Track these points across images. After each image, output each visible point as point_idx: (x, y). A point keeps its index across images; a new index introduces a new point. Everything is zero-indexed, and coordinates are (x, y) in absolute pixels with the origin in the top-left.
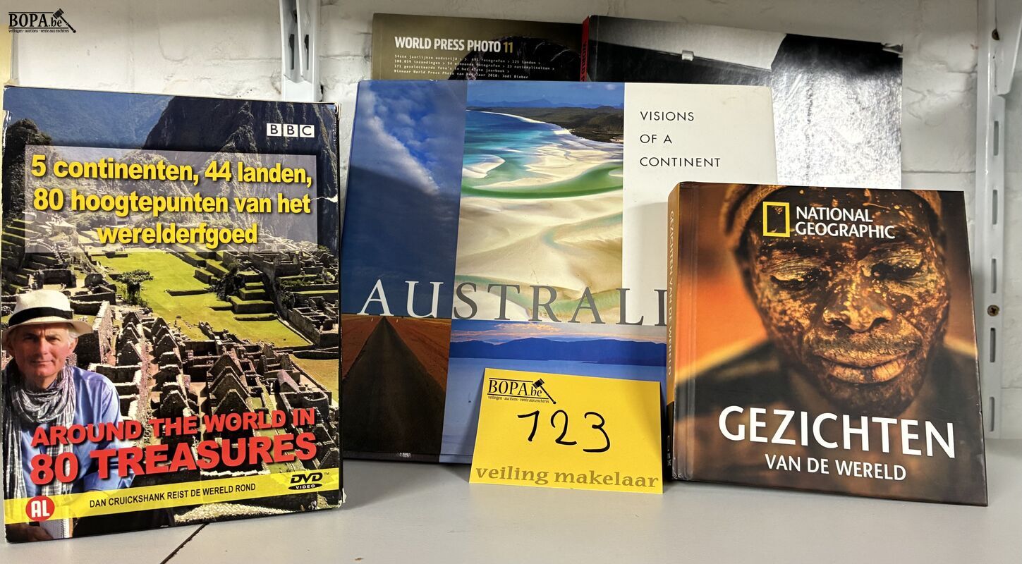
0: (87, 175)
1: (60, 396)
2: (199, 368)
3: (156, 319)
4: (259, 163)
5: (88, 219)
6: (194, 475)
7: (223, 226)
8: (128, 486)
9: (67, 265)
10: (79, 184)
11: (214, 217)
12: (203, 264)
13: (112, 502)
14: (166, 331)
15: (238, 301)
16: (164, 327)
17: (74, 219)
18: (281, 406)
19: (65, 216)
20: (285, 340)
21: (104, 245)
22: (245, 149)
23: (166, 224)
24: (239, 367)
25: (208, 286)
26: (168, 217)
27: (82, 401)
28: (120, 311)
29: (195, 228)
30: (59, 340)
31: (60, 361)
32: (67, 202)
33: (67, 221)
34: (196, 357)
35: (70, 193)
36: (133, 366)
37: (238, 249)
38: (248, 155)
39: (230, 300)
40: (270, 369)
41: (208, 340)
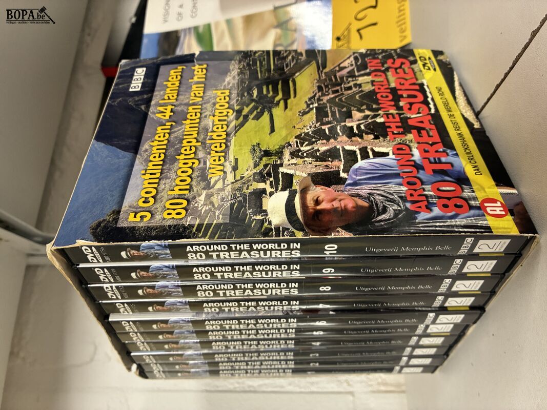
38: (154, 98)
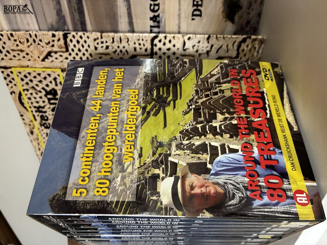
0: (89, 167)
1: (228, 184)
2: (208, 116)
3: (180, 135)
4: (94, 89)
5: (117, 166)
6: (270, 121)
7: (127, 104)
8: (280, 151)
9: (145, 178)
10: (94, 171)
11: (122, 107)
12: (149, 113)
13: (291, 159)
14: (187, 130)
15: (171, 98)
16: (184, 131)
17: (116, 174)
18: (228, 82)
19: (114, 179)
20: (192, 79)
21: (134, 159)
22: (86, 95)
23: (124, 129)
24: (207, 98)
25: (161, 111)
26: (120, 128)
27: (231, 172)
28: (175, 151)
29: (128, 116)
30: (193, 183)
31: (206, 183)
32: (105, 178)
33: (117, 177)
34: (202, 117)
35: (99, 176)
36: (208, 146)
37: (141, 98)
39: (170, 102)
40: (208, 85)
41: (192, 111)
